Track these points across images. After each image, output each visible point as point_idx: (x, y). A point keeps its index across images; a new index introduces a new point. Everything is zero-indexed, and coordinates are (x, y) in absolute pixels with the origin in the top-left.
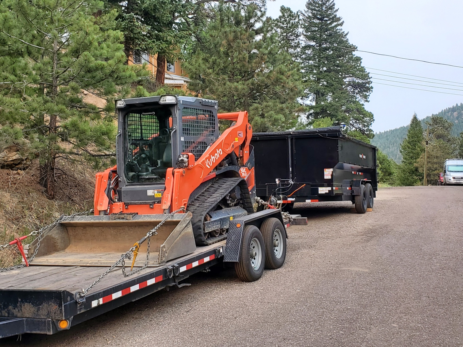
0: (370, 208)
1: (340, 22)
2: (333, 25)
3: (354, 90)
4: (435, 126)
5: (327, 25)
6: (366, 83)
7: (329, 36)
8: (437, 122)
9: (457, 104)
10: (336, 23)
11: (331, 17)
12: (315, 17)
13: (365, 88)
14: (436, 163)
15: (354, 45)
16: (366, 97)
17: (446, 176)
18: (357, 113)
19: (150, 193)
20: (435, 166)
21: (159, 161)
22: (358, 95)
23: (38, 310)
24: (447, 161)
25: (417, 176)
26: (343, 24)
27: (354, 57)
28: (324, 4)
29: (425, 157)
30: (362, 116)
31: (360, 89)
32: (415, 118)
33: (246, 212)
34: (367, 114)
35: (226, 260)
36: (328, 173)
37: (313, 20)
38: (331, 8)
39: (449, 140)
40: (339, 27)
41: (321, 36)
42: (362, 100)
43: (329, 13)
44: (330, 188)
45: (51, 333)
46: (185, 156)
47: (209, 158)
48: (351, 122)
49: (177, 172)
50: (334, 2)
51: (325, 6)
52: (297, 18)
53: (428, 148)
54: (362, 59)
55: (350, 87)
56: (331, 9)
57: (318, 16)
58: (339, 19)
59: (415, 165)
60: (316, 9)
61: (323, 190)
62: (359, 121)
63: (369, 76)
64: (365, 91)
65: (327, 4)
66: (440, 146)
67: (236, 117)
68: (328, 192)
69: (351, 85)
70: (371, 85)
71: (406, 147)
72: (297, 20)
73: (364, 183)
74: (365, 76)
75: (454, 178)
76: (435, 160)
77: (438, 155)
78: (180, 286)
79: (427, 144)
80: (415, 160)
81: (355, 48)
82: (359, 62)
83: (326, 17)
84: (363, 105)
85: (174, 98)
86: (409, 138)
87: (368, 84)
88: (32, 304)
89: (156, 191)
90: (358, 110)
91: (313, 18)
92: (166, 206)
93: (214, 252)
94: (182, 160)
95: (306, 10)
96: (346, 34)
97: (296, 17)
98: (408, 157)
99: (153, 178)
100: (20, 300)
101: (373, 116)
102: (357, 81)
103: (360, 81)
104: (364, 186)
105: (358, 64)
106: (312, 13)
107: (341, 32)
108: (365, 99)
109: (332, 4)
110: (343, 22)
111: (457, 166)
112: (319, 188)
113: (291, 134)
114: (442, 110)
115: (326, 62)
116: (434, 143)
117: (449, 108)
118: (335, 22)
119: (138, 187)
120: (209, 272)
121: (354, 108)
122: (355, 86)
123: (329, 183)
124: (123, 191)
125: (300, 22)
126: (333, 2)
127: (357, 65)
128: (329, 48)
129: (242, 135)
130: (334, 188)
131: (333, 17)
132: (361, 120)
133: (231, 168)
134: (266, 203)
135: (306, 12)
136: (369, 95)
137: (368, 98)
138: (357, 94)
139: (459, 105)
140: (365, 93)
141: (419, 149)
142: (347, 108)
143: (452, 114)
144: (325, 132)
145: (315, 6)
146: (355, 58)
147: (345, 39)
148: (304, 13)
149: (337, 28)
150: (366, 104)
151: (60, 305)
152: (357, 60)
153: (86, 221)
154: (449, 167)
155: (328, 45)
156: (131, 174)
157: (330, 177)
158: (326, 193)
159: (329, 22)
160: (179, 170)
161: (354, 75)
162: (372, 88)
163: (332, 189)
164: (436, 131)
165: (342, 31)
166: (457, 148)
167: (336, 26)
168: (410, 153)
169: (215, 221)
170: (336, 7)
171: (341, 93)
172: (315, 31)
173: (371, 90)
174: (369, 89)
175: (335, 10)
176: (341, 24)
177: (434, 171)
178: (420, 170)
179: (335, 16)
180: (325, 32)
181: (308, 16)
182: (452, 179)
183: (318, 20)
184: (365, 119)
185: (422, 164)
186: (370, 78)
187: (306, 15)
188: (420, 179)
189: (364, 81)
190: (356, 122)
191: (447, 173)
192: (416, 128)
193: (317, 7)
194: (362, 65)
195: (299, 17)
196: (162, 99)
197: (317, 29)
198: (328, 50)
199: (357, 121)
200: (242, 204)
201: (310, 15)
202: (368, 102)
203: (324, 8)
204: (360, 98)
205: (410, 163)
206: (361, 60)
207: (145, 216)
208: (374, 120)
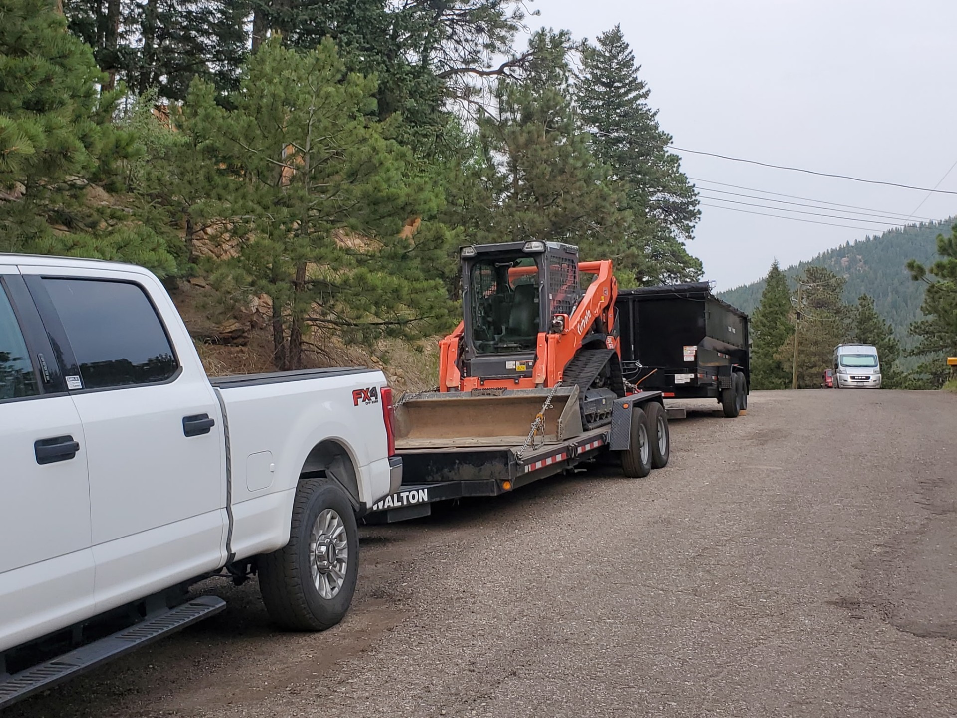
0: (743, 409)
1: (644, 90)
2: (631, 96)
3: (666, 216)
4: (812, 285)
5: (619, 96)
6: (689, 204)
7: (623, 116)
8: (815, 277)
9: (848, 242)
10: (637, 92)
11: (627, 81)
12: (597, 80)
13: (687, 213)
14: (815, 354)
15: (666, 132)
16: (688, 229)
17: (838, 375)
18: (673, 259)
19: (510, 365)
20: (813, 359)
21: (504, 328)
22: (674, 225)
23: (480, 470)
24: (840, 348)
25: (780, 379)
26: (648, 95)
27: (667, 154)
28: (615, 57)
29: (796, 342)
30: (682, 265)
31: (677, 214)
32: (775, 268)
33: (615, 395)
34: (691, 262)
35: (613, 448)
36: (689, 353)
37: (594, 85)
38: (627, 64)
39: (838, 312)
40: (641, 101)
41: (608, 116)
42: (681, 236)
43: (623, 73)
44: (692, 376)
45: (496, 494)
46: (560, 318)
47: (580, 322)
48: (661, 277)
49: (552, 338)
50: (633, 54)
51: (616, 61)
52: (564, 82)
53: (800, 326)
54: (681, 159)
55: (658, 210)
56: (628, 67)
57: (604, 80)
58: (641, 85)
59: (776, 356)
60: (599, 65)
61: (682, 379)
62: (675, 274)
63: (694, 191)
64: (686, 218)
65: (619, 58)
66: (822, 322)
67: (598, 269)
68: (689, 381)
69: (661, 208)
70: (697, 208)
71: (759, 323)
72: (563, 86)
73: (735, 370)
74: (688, 192)
75: (853, 378)
76: (813, 349)
77: (820, 338)
78: (576, 471)
79: (798, 318)
80: (775, 349)
81: (668, 139)
82: (676, 165)
83: (617, 82)
84: (683, 244)
85: (541, 244)
86: (764, 306)
87: (693, 205)
88: (473, 465)
89: (518, 363)
90: (673, 254)
91: (594, 82)
92: (540, 380)
93: (601, 437)
94: (558, 323)
95: (582, 67)
96: (655, 114)
97: (562, 80)
98: (762, 342)
99: (512, 347)
100: (457, 461)
101: (701, 264)
102: (671, 200)
103: (677, 201)
104: (736, 375)
105: (675, 169)
106: (592, 73)
107: (645, 109)
108: (687, 234)
109: (628, 58)
110: (649, 91)
111: (859, 356)
112: (676, 375)
113: (632, 294)
114: (819, 254)
115: (617, 166)
116: (811, 316)
117: (833, 251)
118: (635, 90)
119: (493, 358)
120: (593, 462)
121: (667, 251)
122: (668, 208)
123: (691, 367)
124: (473, 364)
125: (571, 91)
126: (630, 53)
127: (673, 170)
128: (624, 139)
129: (607, 293)
130: (699, 376)
131: (630, 82)
132: (680, 272)
133: (598, 336)
134: (633, 386)
135: (580, 71)
136: (694, 227)
137: (693, 231)
138: (671, 224)
139: (852, 243)
140: (686, 222)
141: (782, 327)
142: (654, 250)
143: (837, 262)
144: (685, 290)
145: (598, 61)
146: (668, 156)
147: (653, 123)
148: (577, 73)
149: (637, 103)
150: (688, 242)
151: (506, 464)
152: (672, 160)
153: (439, 399)
154: (844, 358)
155: (621, 134)
156: (479, 342)
157: (692, 359)
158: (686, 383)
159: (622, 91)
160: (553, 335)
161: (665, 189)
162: (700, 212)
163: (696, 376)
164: (814, 294)
165: (647, 108)
166: (854, 325)
167: (636, 98)
168: (765, 335)
169: (591, 402)
170: (636, 64)
171: (646, 223)
172: (598, 107)
173: (698, 216)
174: (694, 215)
175: (634, 68)
176: (646, 95)
177: (812, 368)
178: (786, 367)
179: (635, 79)
180: (615, 109)
181: (583, 79)
182: (850, 380)
183: (603, 86)
184: (688, 270)
185: (789, 356)
186: (696, 195)
187: (581, 76)
188: (785, 384)
189: (685, 201)
190: (669, 276)
191: (841, 368)
192: (777, 287)
193: (602, 63)
194: (681, 170)
195: (567, 80)
196: (526, 246)
197: (601, 103)
198: (621, 142)
199: (673, 275)
200: (610, 384)
201: (589, 76)
202: (693, 239)
203: (614, 65)
204: (677, 232)
205: (766, 355)
206: (680, 161)
207: (518, 391)
208: (703, 273)
